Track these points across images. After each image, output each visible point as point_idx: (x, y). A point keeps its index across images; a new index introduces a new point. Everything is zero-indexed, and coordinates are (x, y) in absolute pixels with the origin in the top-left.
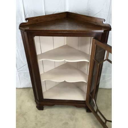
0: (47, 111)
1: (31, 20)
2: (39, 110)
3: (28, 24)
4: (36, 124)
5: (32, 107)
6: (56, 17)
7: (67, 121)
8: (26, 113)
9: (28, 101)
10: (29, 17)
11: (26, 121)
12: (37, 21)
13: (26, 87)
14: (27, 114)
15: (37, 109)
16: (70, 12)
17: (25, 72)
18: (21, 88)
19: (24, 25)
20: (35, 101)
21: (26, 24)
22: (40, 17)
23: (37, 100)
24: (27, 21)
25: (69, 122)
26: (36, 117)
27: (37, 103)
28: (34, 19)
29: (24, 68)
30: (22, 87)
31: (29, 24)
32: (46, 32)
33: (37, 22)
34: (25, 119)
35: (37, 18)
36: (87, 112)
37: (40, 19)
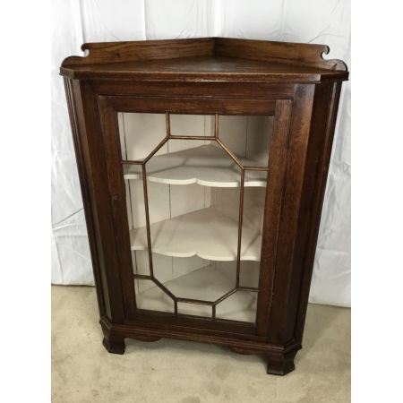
0: (136, 358)
1: (98, 51)
2: (110, 352)
3: (87, 61)
4: (96, 394)
7: (196, 395)
8: (69, 356)
9: (80, 324)
10: (91, 42)
11: (65, 381)
12: (118, 55)
14: (70, 360)
15: (104, 348)
17: (75, 234)
18: (63, 286)
20: (101, 322)
21: (81, 63)
22: (128, 45)
23: (107, 317)
24: (87, 52)
25: (202, 399)
26: (97, 372)
27: (104, 329)
28: (107, 49)
29: (74, 221)
31: (92, 61)
32: (138, 79)
33: (118, 60)
34: (60, 374)
35: (119, 47)
36: (268, 373)
37: (126, 50)
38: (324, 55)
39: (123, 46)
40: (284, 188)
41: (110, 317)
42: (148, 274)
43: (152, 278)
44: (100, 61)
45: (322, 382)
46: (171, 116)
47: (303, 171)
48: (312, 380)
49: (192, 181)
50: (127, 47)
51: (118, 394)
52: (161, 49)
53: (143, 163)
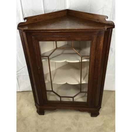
0: (48, 116)
1: (29, 20)
2: (39, 115)
3: (26, 24)
4: (37, 130)
5: (32, 112)
6: (55, 15)
7: (70, 127)
8: (26, 118)
9: (28, 105)
10: (27, 17)
11: (26, 127)
12: (36, 20)
13: (26, 90)
15: (37, 114)
16: (71, 9)
17: (23, 75)
19: (23, 24)
20: (35, 105)
21: (24, 24)
24: (26, 20)
25: (72, 128)
26: (36, 122)
27: (37, 107)
28: (33, 19)
30: (20, 91)
31: (28, 23)
33: (36, 22)
34: (24, 125)
35: (36, 17)
36: (91, 116)
37: (39, 18)
38: (106, 19)
39: (38, 17)
40: (95, 62)
41: (39, 103)
42: (51, 90)
43: (52, 91)
44: (31, 23)
45: (108, 118)
46: (57, 42)
47: (101, 57)
48: (105, 117)
49: (65, 61)
50: (39, 17)
51: (44, 129)
52: (50, 16)
53: (48, 57)
